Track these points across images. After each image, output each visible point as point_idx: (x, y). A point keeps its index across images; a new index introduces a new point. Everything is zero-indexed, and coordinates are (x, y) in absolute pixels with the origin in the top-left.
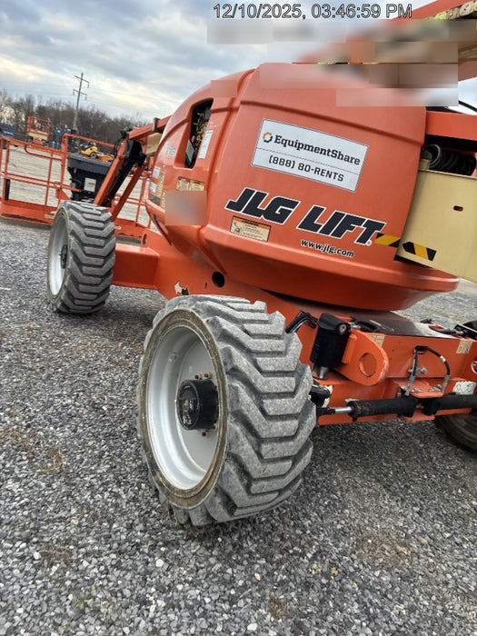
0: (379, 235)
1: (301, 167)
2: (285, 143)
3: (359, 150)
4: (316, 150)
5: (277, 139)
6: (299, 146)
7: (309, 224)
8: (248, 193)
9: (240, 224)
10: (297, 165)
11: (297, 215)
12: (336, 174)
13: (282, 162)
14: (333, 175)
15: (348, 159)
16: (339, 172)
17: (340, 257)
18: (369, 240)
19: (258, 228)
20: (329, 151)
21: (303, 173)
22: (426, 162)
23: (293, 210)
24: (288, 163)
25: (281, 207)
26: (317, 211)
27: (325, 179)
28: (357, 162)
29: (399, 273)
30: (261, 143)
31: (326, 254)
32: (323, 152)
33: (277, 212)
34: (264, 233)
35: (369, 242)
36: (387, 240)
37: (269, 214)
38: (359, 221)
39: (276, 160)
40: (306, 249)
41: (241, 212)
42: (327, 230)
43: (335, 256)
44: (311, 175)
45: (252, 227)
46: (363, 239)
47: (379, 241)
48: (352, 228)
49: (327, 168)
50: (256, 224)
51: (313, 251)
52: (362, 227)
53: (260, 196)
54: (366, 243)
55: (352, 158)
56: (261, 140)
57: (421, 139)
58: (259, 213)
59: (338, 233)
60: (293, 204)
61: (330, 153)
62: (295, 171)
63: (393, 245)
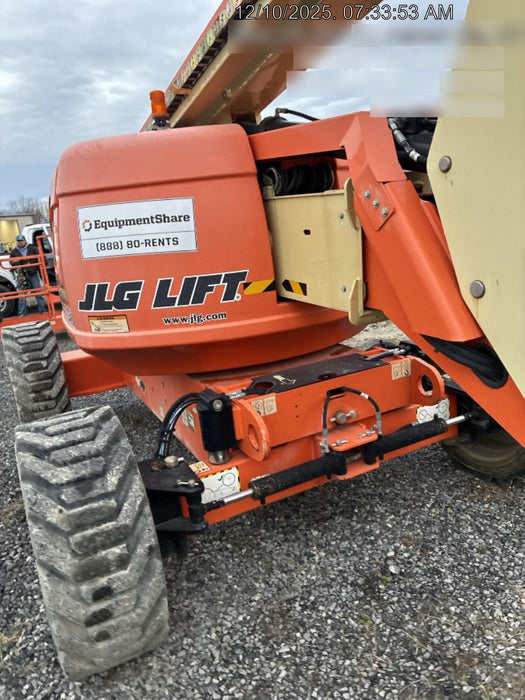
0: (246, 286)
1: (130, 244)
2: (106, 225)
3: (183, 206)
4: (137, 222)
5: (96, 224)
6: (119, 224)
7: (162, 300)
8: (91, 289)
9: (97, 323)
10: (124, 244)
11: (146, 295)
12: (168, 239)
13: (109, 246)
14: (166, 241)
15: (175, 219)
16: (171, 236)
17: (213, 323)
18: (237, 294)
19: (115, 321)
20: (152, 218)
21: (134, 251)
22: (270, 190)
23: (140, 292)
24: (116, 246)
25: (127, 293)
26: (165, 285)
27: (160, 249)
28: (186, 218)
29: (290, 315)
30: (83, 234)
31: (196, 325)
32: (145, 221)
33: (125, 299)
34: (122, 324)
35: (238, 297)
36: (258, 287)
37: (119, 303)
38: (217, 279)
39: (103, 247)
40: (172, 326)
41: (92, 310)
42: (184, 300)
43: (206, 323)
44: (143, 250)
45: (108, 322)
46: (230, 295)
47: (249, 291)
48: (211, 289)
49: (157, 237)
50: (111, 317)
51: (180, 326)
52: (221, 283)
53: (103, 288)
54: (235, 298)
55: (180, 217)
56: (82, 230)
57: (252, 168)
58: (108, 306)
59: (198, 299)
60: (137, 286)
61: (154, 220)
62: (126, 251)
63: (269, 289)
